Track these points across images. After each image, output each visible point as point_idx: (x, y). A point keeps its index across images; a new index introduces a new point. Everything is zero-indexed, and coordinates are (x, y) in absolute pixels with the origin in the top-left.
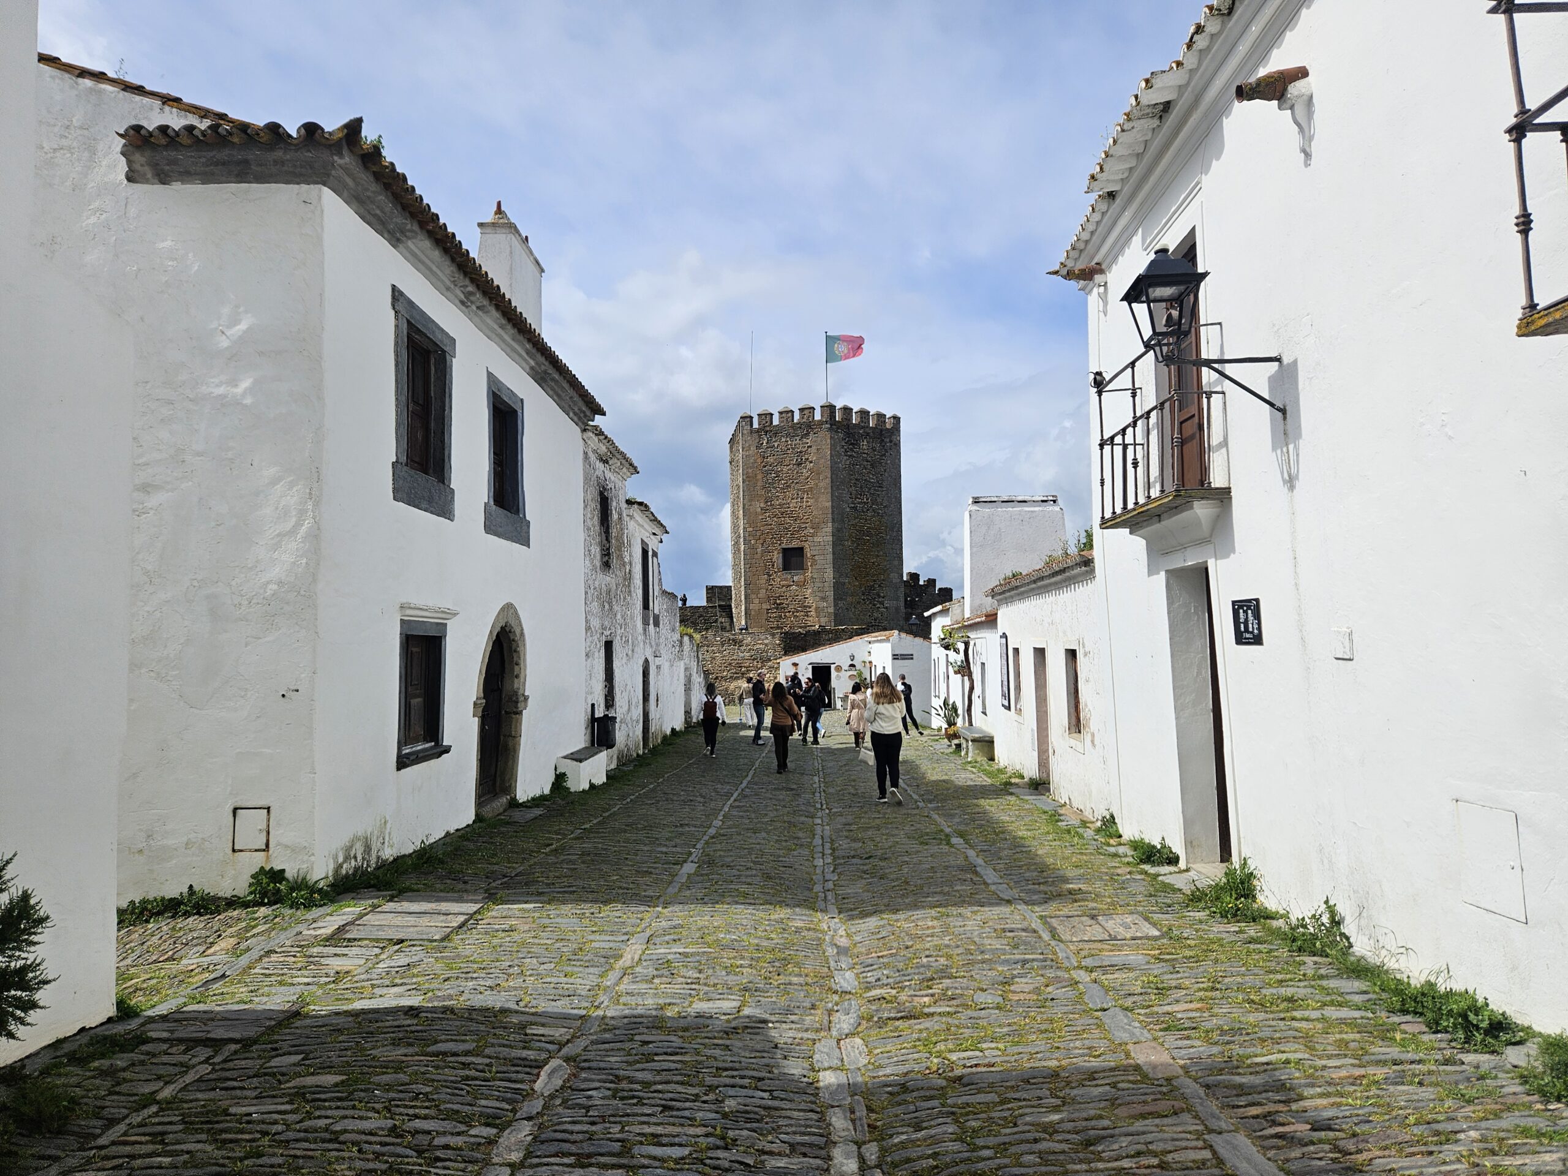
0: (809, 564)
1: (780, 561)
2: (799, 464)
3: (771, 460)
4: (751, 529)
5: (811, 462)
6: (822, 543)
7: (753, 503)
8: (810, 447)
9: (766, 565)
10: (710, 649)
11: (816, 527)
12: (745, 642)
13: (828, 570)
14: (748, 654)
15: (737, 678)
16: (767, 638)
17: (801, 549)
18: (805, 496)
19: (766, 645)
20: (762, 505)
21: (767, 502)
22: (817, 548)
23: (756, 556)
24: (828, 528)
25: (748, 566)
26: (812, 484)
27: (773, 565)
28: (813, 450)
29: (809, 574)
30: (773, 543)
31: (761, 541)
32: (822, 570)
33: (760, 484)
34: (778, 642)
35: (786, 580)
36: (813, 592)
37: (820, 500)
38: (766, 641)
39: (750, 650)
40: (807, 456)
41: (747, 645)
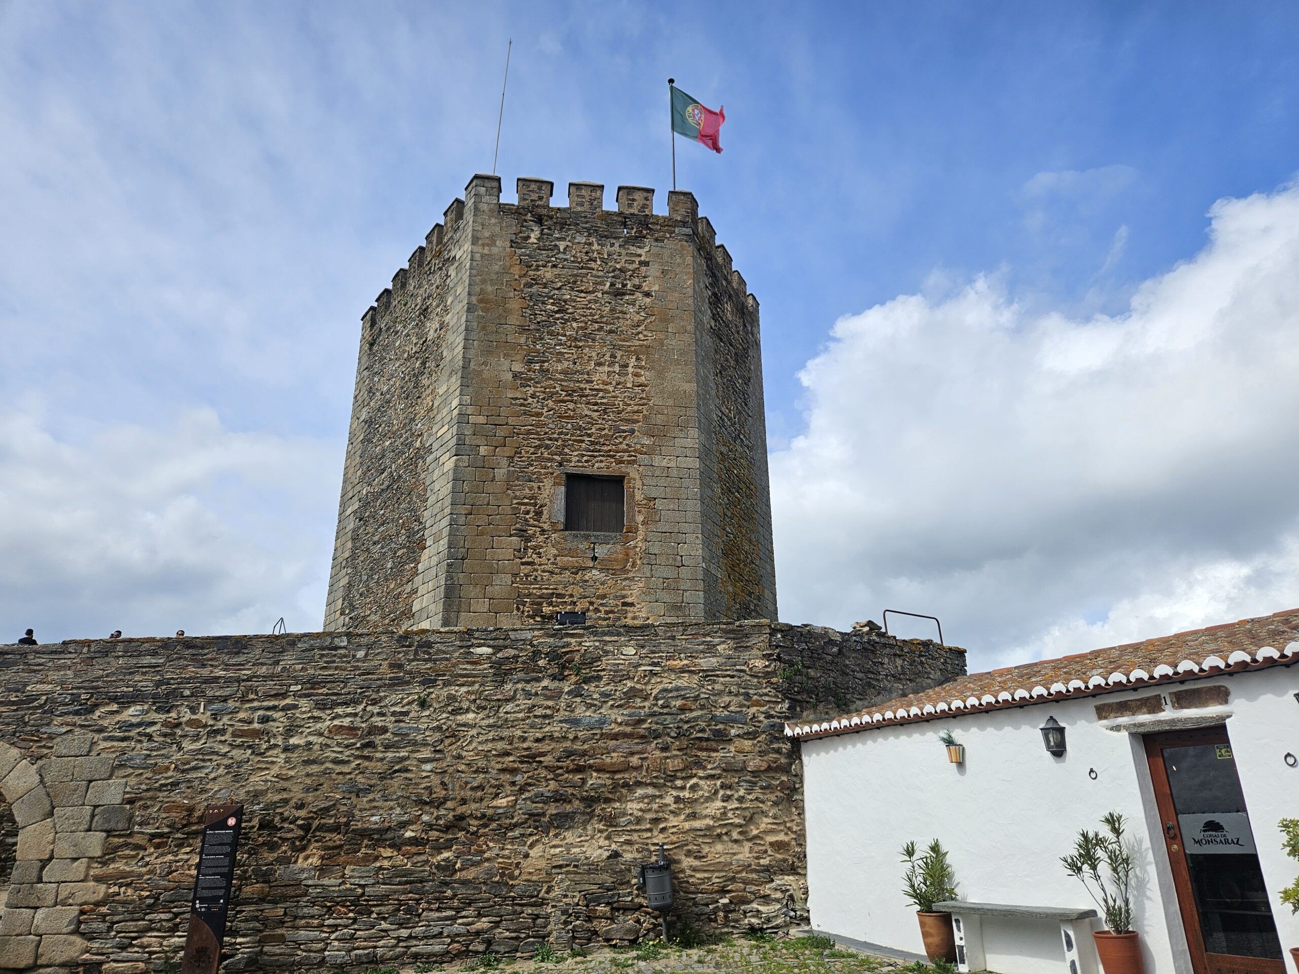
0: (640, 518)
1: (560, 504)
2: (618, 294)
3: (548, 274)
4: (482, 419)
5: (647, 294)
6: (674, 473)
7: (493, 360)
8: (646, 264)
9: (515, 513)
10: (440, 693)
11: (659, 433)
12: (605, 662)
13: (690, 538)
14: (619, 716)
15: (563, 821)
16: (711, 649)
17: (618, 482)
18: (633, 361)
19: (708, 675)
20: (518, 367)
21: (530, 362)
22: (662, 482)
23: (489, 488)
24: (692, 439)
25: (463, 510)
26: (647, 338)
27: (539, 514)
28: (653, 270)
29: (638, 543)
30: (541, 459)
31: (508, 451)
32: (673, 535)
33: (514, 320)
34: (760, 664)
35: (571, 553)
36: (648, 591)
37: (669, 375)
38: (707, 662)
39: (632, 694)
40: (636, 281)
41: (619, 676)
